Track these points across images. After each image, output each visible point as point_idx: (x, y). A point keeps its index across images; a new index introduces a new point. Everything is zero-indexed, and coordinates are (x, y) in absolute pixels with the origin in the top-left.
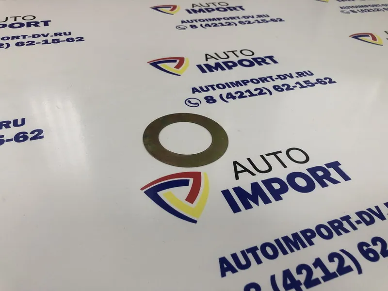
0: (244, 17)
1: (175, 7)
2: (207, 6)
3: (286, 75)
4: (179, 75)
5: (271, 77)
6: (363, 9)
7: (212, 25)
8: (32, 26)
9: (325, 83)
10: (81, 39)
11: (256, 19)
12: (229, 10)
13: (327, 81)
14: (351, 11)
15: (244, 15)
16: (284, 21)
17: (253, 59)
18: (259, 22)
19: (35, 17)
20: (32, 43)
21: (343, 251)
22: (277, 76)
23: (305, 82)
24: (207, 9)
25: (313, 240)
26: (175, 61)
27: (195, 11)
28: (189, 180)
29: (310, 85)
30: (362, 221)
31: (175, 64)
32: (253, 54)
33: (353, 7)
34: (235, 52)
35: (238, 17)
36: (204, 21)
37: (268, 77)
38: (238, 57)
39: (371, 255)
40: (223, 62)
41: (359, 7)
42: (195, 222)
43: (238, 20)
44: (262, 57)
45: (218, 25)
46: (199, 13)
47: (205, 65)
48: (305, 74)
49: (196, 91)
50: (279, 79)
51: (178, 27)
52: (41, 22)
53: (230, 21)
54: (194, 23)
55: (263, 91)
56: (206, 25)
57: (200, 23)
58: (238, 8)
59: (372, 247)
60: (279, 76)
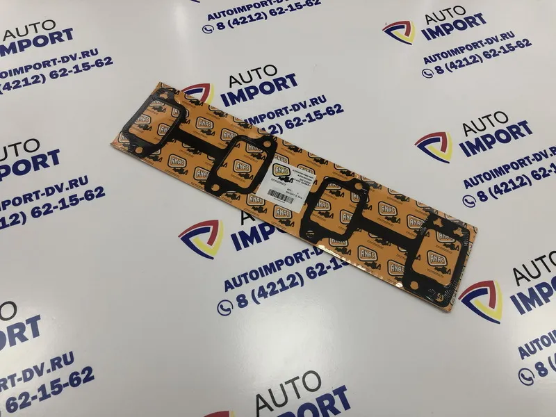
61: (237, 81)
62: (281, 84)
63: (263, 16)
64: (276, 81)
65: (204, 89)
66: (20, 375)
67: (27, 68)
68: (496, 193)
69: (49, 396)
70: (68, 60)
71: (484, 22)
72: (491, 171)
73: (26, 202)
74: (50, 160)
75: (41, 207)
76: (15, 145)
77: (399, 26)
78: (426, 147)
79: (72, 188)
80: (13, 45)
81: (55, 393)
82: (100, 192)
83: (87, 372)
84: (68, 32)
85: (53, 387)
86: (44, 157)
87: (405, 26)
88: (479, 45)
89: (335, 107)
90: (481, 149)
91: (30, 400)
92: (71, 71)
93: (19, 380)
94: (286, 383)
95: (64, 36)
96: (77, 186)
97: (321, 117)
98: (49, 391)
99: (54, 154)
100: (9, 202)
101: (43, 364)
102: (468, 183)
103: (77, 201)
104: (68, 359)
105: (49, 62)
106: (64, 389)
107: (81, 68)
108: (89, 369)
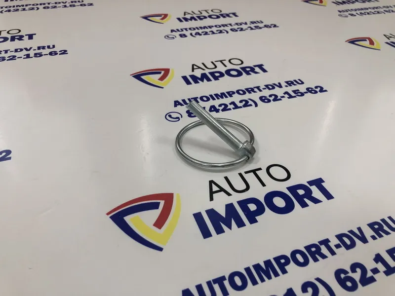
0: (237, 24)
1: (166, 16)
2: (199, 13)
3: (274, 84)
4: (163, 88)
5: (258, 88)
6: (363, 12)
7: (203, 34)
8: (16, 40)
9: (316, 92)
10: (64, 52)
11: (249, 25)
12: (222, 18)
13: (318, 90)
14: (349, 14)
15: (236, 22)
16: (278, 27)
17: (241, 68)
18: (252, 29)
19: (20, 31)
20: (13, 58)
21: (318, 280)
22: (265, 86)
23: (294, 91)
24: (199, 17)
25: (287, 268)
26: (160, 73)
27: (186, 20)
28: (159, 203)
29: (299, 94)
30: (342, 245)
31: (159, 76)
32: (242, 63)
33: (352, 10)
34: (223, 62)
35: (230, 25)
36: (194, 29)
37: (255, 88)
38: (225, 66)
39: (349, 284)
40: (210, 73)
41: (359, 10)
42: (160, 249)
43: (231, 27)
44: (251, 65)
45: (209, 33)
46: (190, 21)
47: (190, 76)
48: (295, 83)
49: (178, 105)
50: (267, 90)
51: (167, 37)
52: (26, 35)
53: (222, 28)
54: (184, 32)
55: (248, 102)
56: (196, 34)
57: (190, 31)
58: (231, 15)
59: (350, 274)
60: (267, 86)
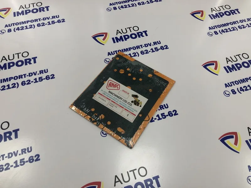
61: (120, 32)
62: (140, 35)
63: (135, 5)
64: (138, 33)
65: (105, 35)
66: (7, 155)
67: (28, 22)
68: (241, 91)
69: (18, 166)
70: (46, 19)
71: (239, 13)
72: (239, 80)
73: (19, 78)
74: (32, 61)
75: (26, 81)
76: (18, 54)
77: (198, 12)
78: (207, 67)
79: (40, 74)
80: (23, 12)
81: (21, 165)
82: (53, 77)
83: (37, 157)
84: (47, 8)
85: (21, 162)
86: (30, 60)
87: (201, 12)
88: (236, 22)
89: (165, 46)
90: (234, 70)
91: (9, 167)
92: (47, 24)
93: (6, 157)
94: (130, 171)
95: (45, 9)
96: (43, 73)
97: (158, 50)
98: (19, 163)
99: (34, 59)
100: (12, 78)
101: (17, 151)
102: (227, 85)
103: (42, 80)
104: (29, 150)
105: (37, 20)
106: (26, 163)
107: (51, 23)
108: (38, 155)
